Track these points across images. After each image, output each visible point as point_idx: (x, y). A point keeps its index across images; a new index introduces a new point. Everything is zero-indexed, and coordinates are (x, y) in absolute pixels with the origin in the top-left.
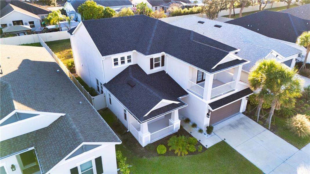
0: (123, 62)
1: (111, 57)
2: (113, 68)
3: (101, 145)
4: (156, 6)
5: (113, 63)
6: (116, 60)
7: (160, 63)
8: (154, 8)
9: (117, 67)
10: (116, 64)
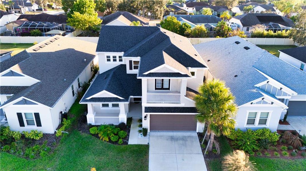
0: (115, 60)
1: (104, 54)
2: (106, 63)
3: (38, 104)
4: (248, 27)
5: (106, 59)
6: (108, 57)
7: (138, 66)
8: (245, 28)
9: (109, 62)
10: (109, 60)
